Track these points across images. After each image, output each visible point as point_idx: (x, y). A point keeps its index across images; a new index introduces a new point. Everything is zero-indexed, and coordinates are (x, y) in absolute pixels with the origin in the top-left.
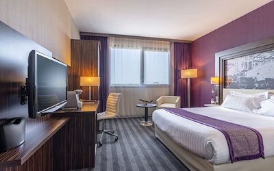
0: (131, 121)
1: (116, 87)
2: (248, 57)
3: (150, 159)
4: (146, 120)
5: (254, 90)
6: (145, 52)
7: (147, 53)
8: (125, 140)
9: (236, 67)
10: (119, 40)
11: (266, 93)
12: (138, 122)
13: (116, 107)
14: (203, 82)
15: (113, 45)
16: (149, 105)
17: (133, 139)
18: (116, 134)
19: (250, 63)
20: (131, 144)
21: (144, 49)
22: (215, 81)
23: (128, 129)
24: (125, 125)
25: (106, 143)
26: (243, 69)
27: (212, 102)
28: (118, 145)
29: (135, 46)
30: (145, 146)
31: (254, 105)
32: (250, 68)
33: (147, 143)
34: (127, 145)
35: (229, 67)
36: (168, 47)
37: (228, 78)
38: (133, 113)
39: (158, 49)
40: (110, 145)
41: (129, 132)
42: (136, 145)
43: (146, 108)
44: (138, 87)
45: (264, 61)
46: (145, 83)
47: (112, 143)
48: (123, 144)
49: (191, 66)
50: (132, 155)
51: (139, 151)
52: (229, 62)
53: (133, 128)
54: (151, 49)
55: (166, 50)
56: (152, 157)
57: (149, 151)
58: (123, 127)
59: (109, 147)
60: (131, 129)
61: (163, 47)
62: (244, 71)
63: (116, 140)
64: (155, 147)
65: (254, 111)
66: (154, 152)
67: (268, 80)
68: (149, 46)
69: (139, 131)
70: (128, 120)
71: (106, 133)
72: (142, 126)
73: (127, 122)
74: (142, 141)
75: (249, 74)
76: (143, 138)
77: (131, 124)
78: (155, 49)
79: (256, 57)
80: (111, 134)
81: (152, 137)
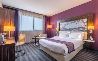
0: (29, 44)
1: (22, 31)
2: (65, 22)
3: (41, 59)
4: (35, 43)
5: (67, 32)
6: (35, 18)
7: (35, 19)
8: (28, 53)
9: (62, 25)
10: (24, 12)
11: (70, 32)
12: (32, 44)
13: (24, 39)
14: (53, 29)
15: (21, 14)
16: (37, 38)
17: (31, 52)
18: (23, 51)
19: (66, 24)
20: (31, 54)
21: (34, 17)
22: (57, 29)
23: (28, 48)
24: (27, 46)
25: (19, 56)
26: (64, 26)
27: (56, 35)
28: (25, 56)
29: (31, 15)
30: (37, 53)
31: (67, 36)
32: (66, 26)
33: (38, 52)
34: (29, 55)
35: (60, 25)
36: (43, 17)
37: (60, 28)
38: (30, 41)
39: (39, 18)
40: (21, 57)
41: (29, 49)
42: (33, 54)
43: (36, 39)
44: (32, 31)
45: (69, 24)
46: (34, 30)
47: (22, 56)
48: (28, 55)
49: (50, 24)
50: (33, 59)
51: (35, 56)
52: (61, 24)
53: (31, 47)
54: (37, 17)
55: (42, 18)
56: (41, 57)
57: (39, 56)
58: (26, 47)
59: (21, 58)
60: (30, 48)
61: (41, 17)
62: (65, 26)
63: (24, 54)
64: (41, 53)
65: (68, 37)
66: (41, 55)
67: (70, 29)
68: (36, 16)
69: (33, 48)
70: (28, 44)
71: (18, 51)
72: (34, 46)
73: (27, 45)
74: (35, 52)
75: (66, 27)
76: (36, 50)
77: (29, 46)
78: (38, 18)
79: (67, 23)
80: (21, 51)
81: (39, 50)
